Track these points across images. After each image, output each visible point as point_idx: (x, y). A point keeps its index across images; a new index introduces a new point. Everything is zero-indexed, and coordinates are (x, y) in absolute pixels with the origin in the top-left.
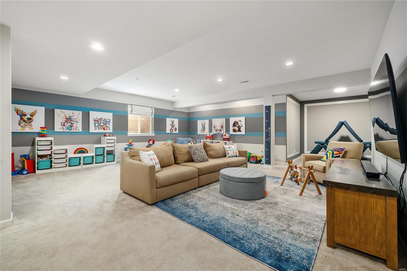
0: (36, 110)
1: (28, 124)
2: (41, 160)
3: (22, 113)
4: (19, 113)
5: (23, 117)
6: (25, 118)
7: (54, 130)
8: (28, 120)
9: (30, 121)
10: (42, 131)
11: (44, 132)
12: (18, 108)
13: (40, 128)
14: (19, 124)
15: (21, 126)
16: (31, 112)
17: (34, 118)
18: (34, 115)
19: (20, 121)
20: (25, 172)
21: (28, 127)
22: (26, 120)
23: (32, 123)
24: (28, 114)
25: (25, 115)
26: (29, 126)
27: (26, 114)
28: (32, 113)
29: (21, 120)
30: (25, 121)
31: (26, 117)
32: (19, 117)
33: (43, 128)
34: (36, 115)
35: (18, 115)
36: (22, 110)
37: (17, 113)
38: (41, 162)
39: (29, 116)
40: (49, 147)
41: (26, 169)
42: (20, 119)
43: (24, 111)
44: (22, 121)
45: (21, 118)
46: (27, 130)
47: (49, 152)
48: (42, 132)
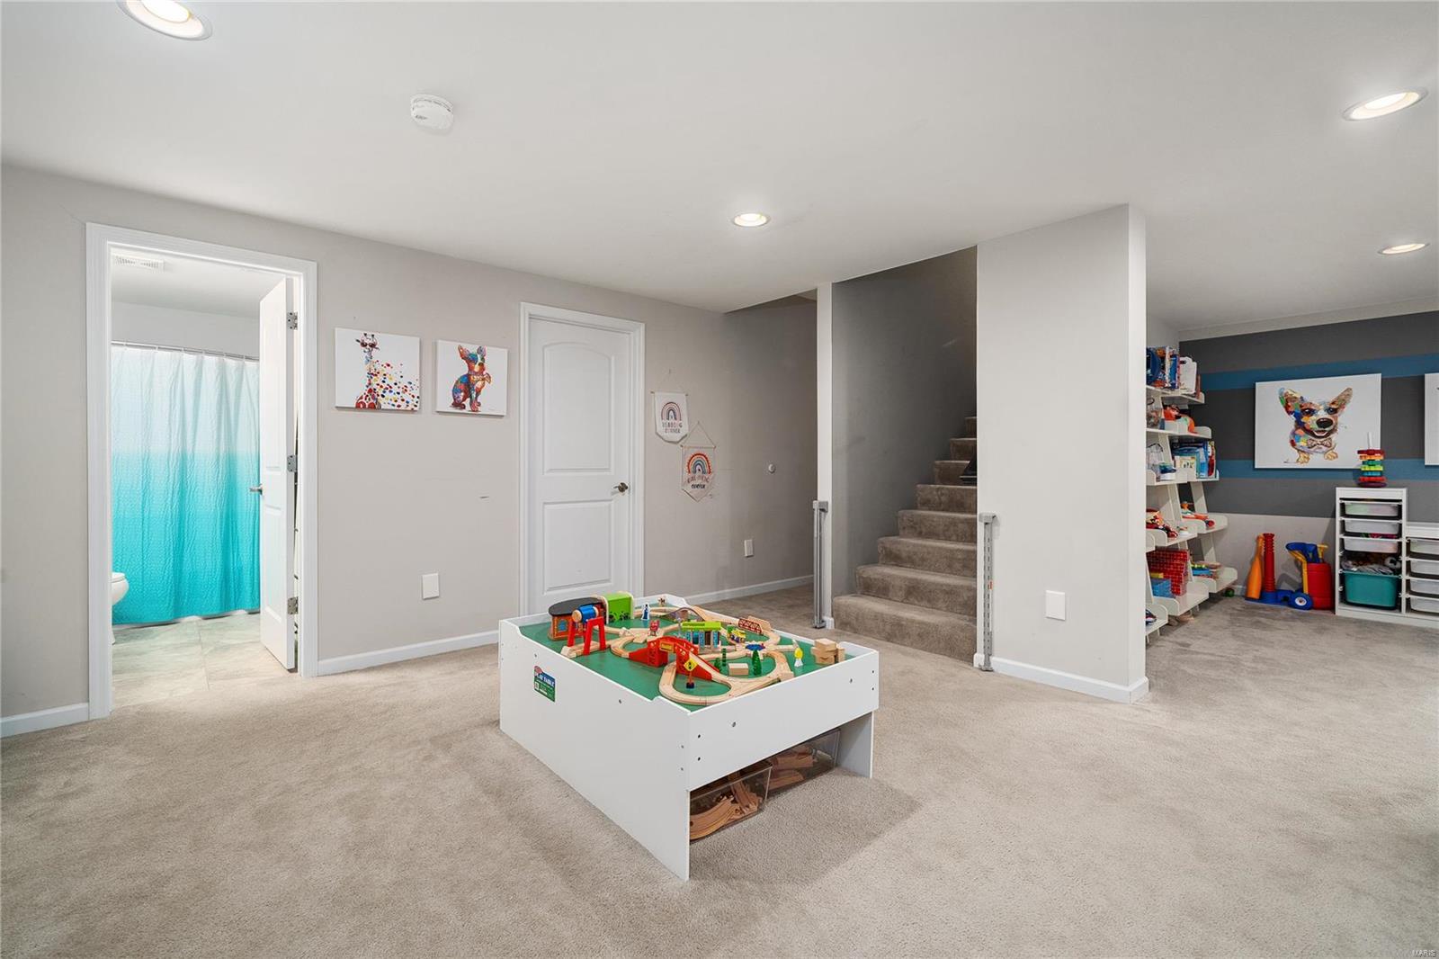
0: (1349, 390)
1: (1319, 441)
2: (1355, 569)
3: (1301, 406)
4: (1294, 407)
5: (1302, 420)
6: (1311, 422)
7: (1423, 457)
8: (1320, 426)
9: (1327, 429)
10: (1364, 463)
11: (1372, 468)
12: (1290, 393)
13: (1359, 452)
14: (1293, 443)
15: (1298, 450)
16: (1331, 400)
17: (1342, 419)
18: (1342, 406)
19: (1294, 434)
20: (1300, 602)
21: (1321, 451)
22: (1315, 426)
23: (1334, 437)
24: (1321, 407)
25: (1311, 412)
26: (1324, 449)
27: (1313, 408)
28: (1333, 403)
29: (1297, 429)
30: (1309, 432)
31: (1314, 418)
32: (1292, 419)
33: (1370, 452)
34: (1348, 406)
35: (1289, 413)
36: (1302, 398)
37: (1287, 407)
38: (1357, 578)
39: (1322, 414)
40: (1387, 527)
41: (1306, 590)
42: (1296, 426)
43: (1308, 399)
44: (1300, 432)
45: (1299, 424)
46: (1317, 461)
47: (1387, 547)
48: (1363, 469)
